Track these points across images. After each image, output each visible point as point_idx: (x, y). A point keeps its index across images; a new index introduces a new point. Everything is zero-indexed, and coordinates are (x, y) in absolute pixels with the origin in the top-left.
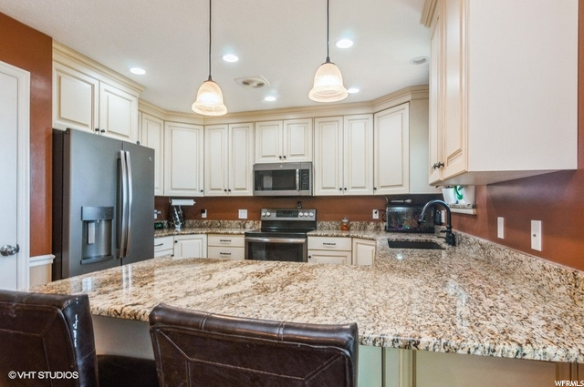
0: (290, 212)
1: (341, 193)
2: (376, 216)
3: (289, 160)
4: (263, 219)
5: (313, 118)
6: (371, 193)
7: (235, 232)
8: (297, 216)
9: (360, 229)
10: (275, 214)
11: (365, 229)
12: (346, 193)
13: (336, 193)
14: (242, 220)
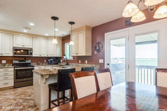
0: (23, 61)
1: (40, 56)
2: (45, 61)
3: (25, 47)
4: (13, 63)
5: (33, 37)
6: (47, 56)
7: (11, 67)
8: (26, 62)
9: (42, 64)
10: (18, 61)
11: (43, 64)
12: (41, 56)
13: (39, 56)
14: (4, 64)
